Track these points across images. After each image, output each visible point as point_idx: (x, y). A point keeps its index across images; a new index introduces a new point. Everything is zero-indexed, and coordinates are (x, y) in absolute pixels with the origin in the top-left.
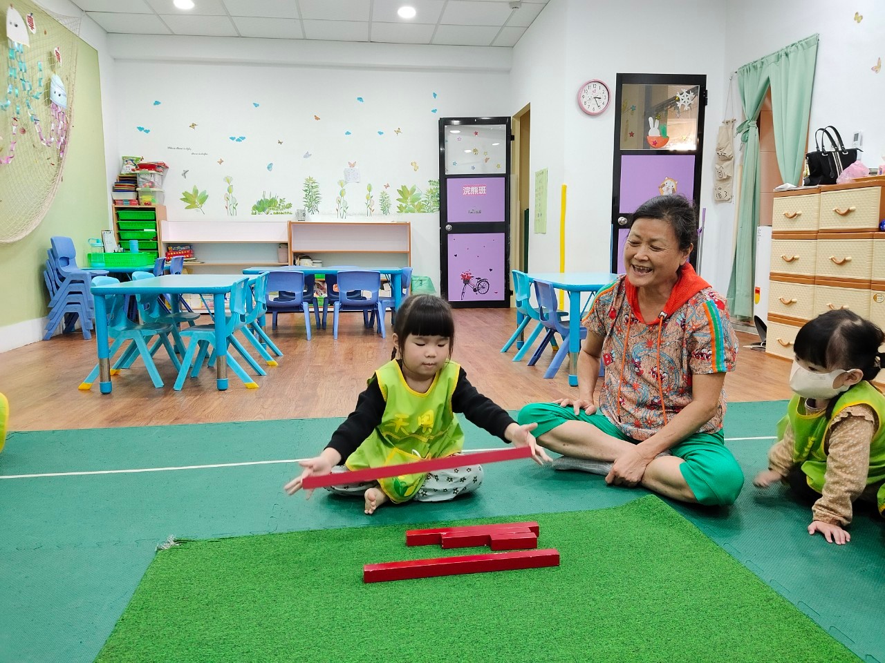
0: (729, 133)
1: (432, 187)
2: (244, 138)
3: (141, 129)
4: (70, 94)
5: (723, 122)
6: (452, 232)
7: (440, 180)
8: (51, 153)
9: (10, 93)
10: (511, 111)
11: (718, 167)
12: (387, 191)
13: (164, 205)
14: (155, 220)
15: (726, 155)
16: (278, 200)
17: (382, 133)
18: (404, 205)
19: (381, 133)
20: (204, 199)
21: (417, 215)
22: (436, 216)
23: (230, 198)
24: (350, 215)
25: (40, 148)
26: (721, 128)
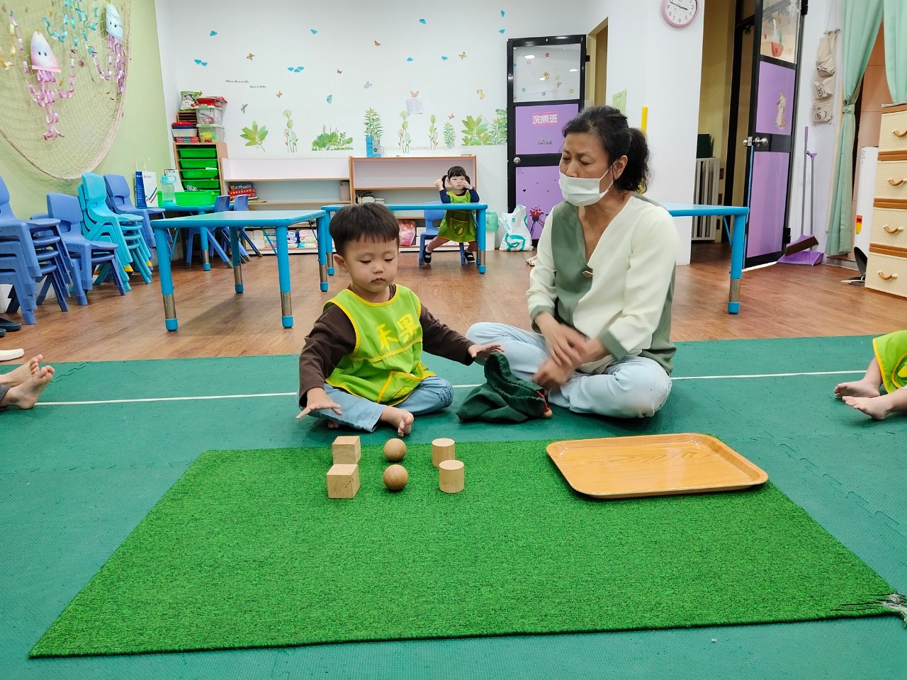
0: (832, 46)
1: (500, 117)
2: (303, 68)
3: (198, 62)
4: (125, 25)
5: (825, 33)
6: (520, 165)
7: (508, 109)
8: (110, 87)
9: (66, 23)
10: (586, 29)
11: (817, 84)
12: (451, 122)
13: (225, 142)
14: (216, 158)
15: (827, 70)
16: (339, 135)
17: (446, 58)
18: (469, 137)
19: (444, 58)
20: (264, 135)
21: (483, 147)
22: (503, 148)
23: (290, 133)
24: (413, 149)
25: (99, 82)
26: (822, 40)
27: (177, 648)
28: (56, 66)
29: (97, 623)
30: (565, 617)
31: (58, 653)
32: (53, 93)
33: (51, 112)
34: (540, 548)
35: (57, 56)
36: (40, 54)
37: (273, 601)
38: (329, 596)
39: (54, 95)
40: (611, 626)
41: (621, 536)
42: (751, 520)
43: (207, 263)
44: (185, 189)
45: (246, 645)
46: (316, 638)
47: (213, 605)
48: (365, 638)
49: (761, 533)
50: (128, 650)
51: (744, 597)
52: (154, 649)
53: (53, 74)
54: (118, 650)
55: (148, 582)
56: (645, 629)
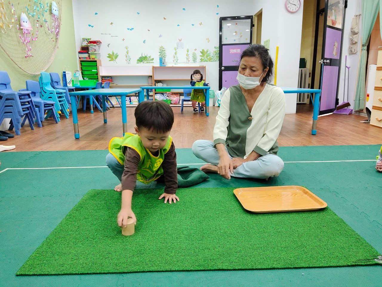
0: (358, 21)
1: (216, 50)
2: (133, 29)
3: (90, 26)
4: (60, 10)
5: (355, 16)
6: (224, 70)
7: (219, 46)
8: (53, 36)
9: (35, 9)
10: (253, 13)
11: (351, 37)
12: (196, 52)
13: (100, 59)
14: (97, 66)
15: (355, 32)
16: (148, 57)
18: (203, 58)
19: (193, 25)
20: (117, 57)
21: (209, 63)
22: (217, 63)
23: (128, 56)
24: (179, 63)
25: (48, 34)
26: (353, 19)
27: (77, 273)
28: (30, 27)
29: (44, 261)
30: (240, 263)
31: (28, 274)
32: (29, 38)
33: (28, 46)
34: (230, 234)
35: (31, 23)
36: (24, 22)
37: (118, 254)
38: (141, 252)
39: (29, 39)
40: (259, 267)
41: (264, 229)
42: (320, 223)
43: (92, 110)
44: (83, 79)
45: (106, 272)
46: (136, 269)
47: (92, 255)
48: (156, 270)
49: (324, 229)
50: (58, 273)
51: (316, 256)
52: (68, 273)
53: (29, 30)
54: (53, 273)
55: (65, 245)
56: (274, 269)
